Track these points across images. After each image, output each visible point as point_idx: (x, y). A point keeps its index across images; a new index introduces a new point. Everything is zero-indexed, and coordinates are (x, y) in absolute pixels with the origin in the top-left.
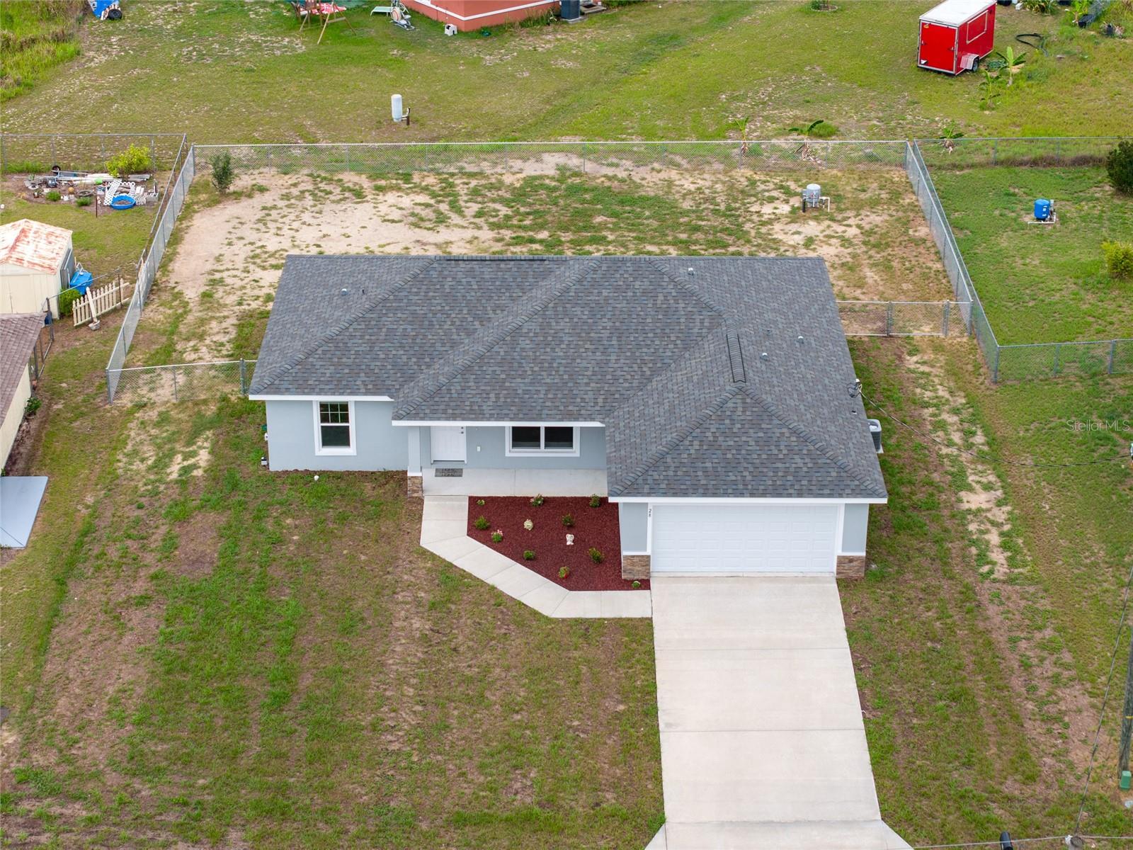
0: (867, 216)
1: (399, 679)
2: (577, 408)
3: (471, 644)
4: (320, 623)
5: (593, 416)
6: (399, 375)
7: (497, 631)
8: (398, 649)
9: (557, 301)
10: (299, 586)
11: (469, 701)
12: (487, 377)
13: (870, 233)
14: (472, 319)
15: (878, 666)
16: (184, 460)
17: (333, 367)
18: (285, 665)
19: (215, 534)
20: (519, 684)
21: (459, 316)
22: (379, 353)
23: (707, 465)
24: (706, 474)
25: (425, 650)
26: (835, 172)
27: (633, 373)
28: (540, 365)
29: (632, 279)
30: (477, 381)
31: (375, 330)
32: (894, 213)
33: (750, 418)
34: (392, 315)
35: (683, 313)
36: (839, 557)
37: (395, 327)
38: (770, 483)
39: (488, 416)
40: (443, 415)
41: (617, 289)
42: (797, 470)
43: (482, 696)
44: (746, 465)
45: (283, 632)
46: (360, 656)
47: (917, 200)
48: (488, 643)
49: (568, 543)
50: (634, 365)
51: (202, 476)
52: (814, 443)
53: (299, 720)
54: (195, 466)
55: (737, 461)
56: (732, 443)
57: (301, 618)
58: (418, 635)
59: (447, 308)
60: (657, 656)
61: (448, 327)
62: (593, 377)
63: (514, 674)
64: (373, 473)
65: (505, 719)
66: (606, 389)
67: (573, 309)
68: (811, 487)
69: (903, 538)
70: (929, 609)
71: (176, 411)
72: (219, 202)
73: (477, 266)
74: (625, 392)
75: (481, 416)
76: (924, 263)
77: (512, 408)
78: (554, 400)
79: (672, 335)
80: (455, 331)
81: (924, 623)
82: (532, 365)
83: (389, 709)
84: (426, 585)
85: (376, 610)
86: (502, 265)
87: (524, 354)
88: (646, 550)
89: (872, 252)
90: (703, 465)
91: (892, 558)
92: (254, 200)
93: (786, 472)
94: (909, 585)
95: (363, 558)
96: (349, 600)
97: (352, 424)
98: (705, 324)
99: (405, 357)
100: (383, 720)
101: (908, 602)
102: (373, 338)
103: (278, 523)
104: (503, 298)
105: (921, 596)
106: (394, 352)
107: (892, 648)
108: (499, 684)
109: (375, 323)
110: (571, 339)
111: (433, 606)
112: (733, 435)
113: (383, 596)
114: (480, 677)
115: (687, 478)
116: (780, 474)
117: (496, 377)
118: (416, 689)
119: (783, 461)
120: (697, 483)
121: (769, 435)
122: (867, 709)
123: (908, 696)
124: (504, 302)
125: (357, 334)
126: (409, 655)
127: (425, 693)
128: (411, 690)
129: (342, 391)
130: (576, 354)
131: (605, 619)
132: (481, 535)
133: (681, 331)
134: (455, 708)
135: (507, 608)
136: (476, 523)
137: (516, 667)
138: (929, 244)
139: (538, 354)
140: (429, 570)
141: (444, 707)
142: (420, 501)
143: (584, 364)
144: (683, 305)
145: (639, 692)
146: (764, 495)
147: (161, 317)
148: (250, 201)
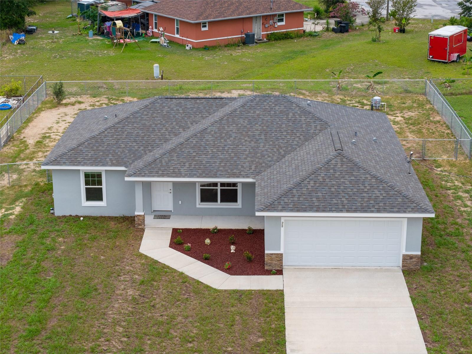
0: (407, 113)
1: (114, 322)
2: (239, 171)
3: (164, 303)
4: (68, 291)
5: (248, 175)
6: (132, 156)
7: (182, 296)
8: (116, 306)
9: (228, 116)
10: (59, 272)
11: (159, 335)
12: (184, 154)
13: (410, 119)
14: (178, 128)
15: (433, 317)
16: (5, 211)
17: (93, 152)
18: (40, 314)
19: (14, 245)
20: (193, 326)
21: (171, 126)
22: (121, 144)
23: (319, 194)
24: (318, 199)
25: (134, 306)
26: (388, 97)
27: (273, 153)
28: (217, 149)
29: (274, 105)
30: (178, 156)
31: (120, 133)
32: (421, 112)
33: (346, 169)
34: (131, 125)
35: (304, 122)
36: (404, 255)
37: (132, 131)
38: (360, 205)
39: (184, 175)
40: (156, 174)
41: (265, 110)
42: (377, 198)
43: (168, 333)
44: (343, 195)
45: (44, 296)
46: (91, 309)
47: (433, 107)
48: (175, 303)
49: (232, 251)
50: (274, 149)
51: (14, 218)
52: (386, 183)
53: (44, 345)
54: (11, 214)
55: (337, 192)
56: (335, 183)
57: (57, 288)
58: (130, 298)
59: (164, 122)
60: (286, 311)
61: (164, 131)
62: (249, 155)
63: (191, 320)
64: (116, 217)
65: (182, 346)
66: (257, 161)
67: (239, 120)
68: (386, 207)
69: (442, 250)
70: (464, 287)
71: (8, 190)
72: (56, 107)
73: (183, 101)
74: (268, 163)
75: (179, 175)
76: (440, 130)
77: (199, 171)
78: (225, 167)
79: (297, 133)
80: (168, 133)
81: (461, 294)
82: (212, 149)
83: (104, 340)
84: (139, 272)
85: (105, 285)
86: (198, 101)
87: (208, 143)
88: (280, 250)
89: (411, 127)
90: (317, 195)
91: (436, 260)
92: (75, 106)
93: (370, 198)
94: (449, 274)
95: (102, 257)
96: (91, 279)
97: (104, 187)
98: (318, 128)
99: (137, 146)
100: (100, 346)
101: (449, 282)
102: (118, 137)
103: (53, 240)
104: (198, 117)
105: (457, 279)
106: (130, 144)
107: (442, 307)
108: (179, 326)
109: (120, 129)
110: (237, 135)
111: (142, 283)
112: (335, 178)
113: (111, 277)
114: (168, 321)
115: (306, 202)
116: (365, 200)
117: (190, 154)
118: (124, 328)
119: (367, 193)
120: (312, 204)
121: (358, 178)
122: (428, 342)
123: (455, 334)
124: (197, 119)
125: (109, 135)
126: (123, 309)
127: (130, 330)
128: (121, 329)
129: (97, 164)
130: (239, 143)
131: (253, 290)
132: (178, 247)
133: (303, 131)
134: (149, 340)
135: (190, 284)
136: (175, 240)
137: (192, 316)
138: (441, 123)
139: (216, 143)
140: (143, 264)
141: (141, 338)
142: (143, 230)
143: (244, 148)
144: (305, 118)
145: (273, 331)
146: (355, 211)
147: (12, 151)
148: (73, 107)
